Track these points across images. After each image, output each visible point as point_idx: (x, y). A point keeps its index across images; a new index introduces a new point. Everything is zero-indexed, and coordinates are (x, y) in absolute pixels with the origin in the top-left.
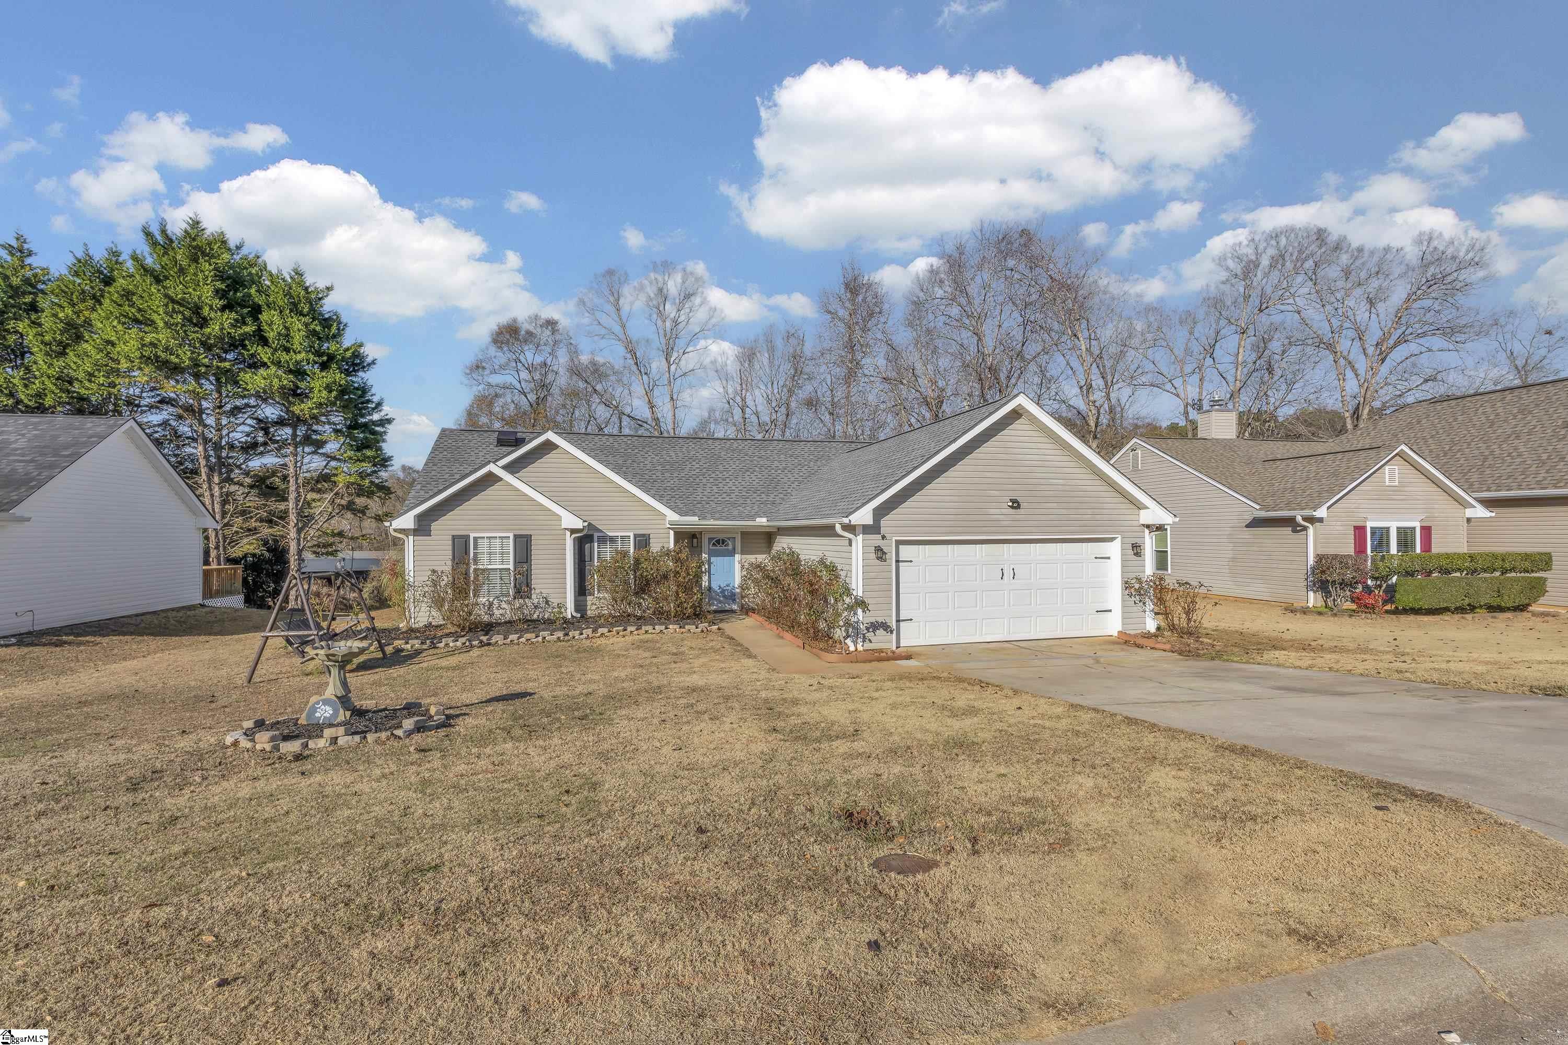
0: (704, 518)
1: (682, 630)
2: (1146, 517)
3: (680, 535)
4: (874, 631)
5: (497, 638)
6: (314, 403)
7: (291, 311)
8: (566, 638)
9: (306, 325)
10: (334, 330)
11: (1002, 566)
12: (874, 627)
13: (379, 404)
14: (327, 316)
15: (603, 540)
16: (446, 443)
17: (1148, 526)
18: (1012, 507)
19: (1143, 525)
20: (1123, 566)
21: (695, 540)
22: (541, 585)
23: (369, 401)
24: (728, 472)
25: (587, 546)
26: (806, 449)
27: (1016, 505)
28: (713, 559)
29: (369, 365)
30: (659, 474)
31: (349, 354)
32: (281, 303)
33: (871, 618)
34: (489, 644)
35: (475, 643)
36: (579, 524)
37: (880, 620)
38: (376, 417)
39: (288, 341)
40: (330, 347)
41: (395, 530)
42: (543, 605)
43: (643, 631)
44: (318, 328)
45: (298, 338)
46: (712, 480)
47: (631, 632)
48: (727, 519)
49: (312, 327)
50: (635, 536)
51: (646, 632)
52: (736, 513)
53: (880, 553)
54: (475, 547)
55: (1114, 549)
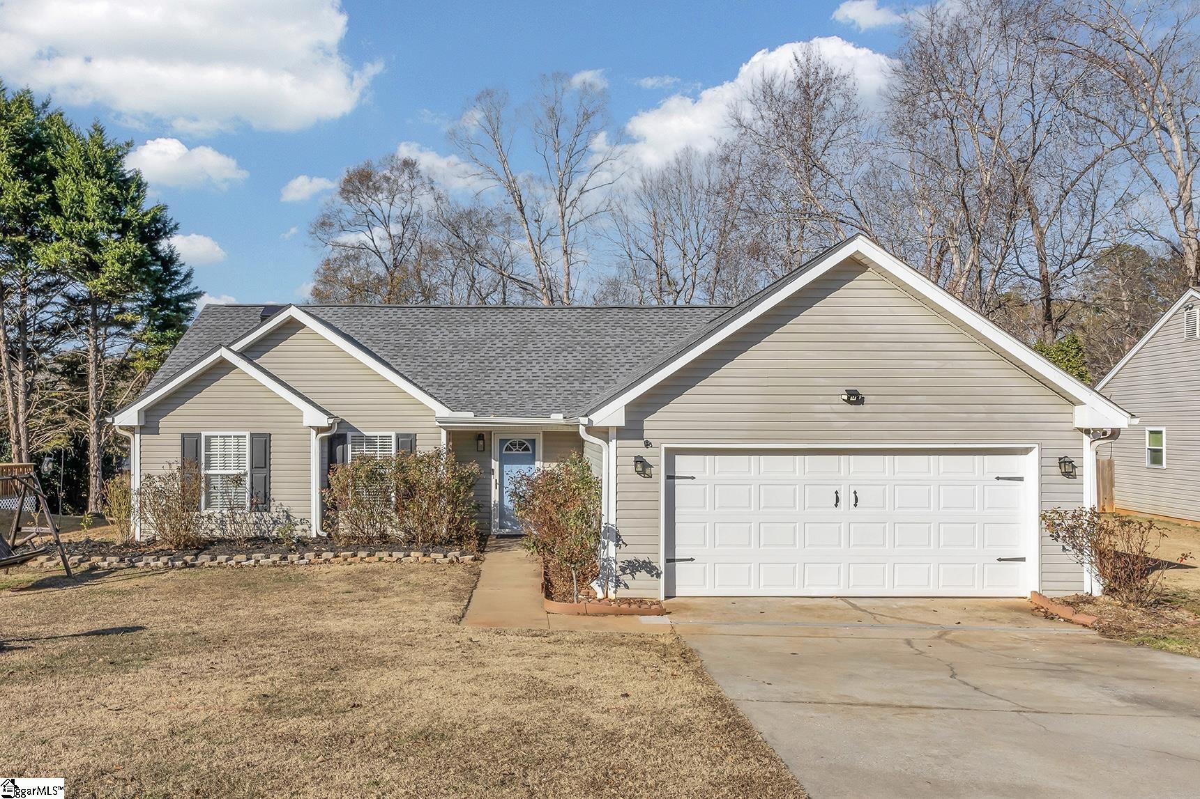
0: (483, 414)
1: (427, 559)
2: (1083, 417)
3: (454, 435)
4: (632, 573)
5: (204, 558)
6: (108, 278)
7: (87, 173)
8: (283, 562)
9: (102, 189)
10: (133, 192)
11: (837, 488)
12: (633, 567)
13: (188, 275)
14: (128, 176)
15: (360, 439)
16: (205, 323)
17: (1087, 432)
18: (848, 401)
19: (1080, 430)
20: (1041, 493)
21: (481, 443)
22: (281, 494)
23: (176, 273)
24: (537, 352)
25: (339, 448)
26: (656, 318)
27: (855, 398)
28: (506, 467)
29: (171, 230)
30: (446, 356)
31: (147, 219)
32: (76, 165)
33: (627, 555)
34: (193, 566)
35: (179, 563)
36: (324, 421)
37: (642, 558)
38: (184, 290)
39: (82, 208)
40: (127, 212)
41: (120, 427)
42: (283, 520)
43: (376, 558)
44: (115, 191)
45: (92, 205)
46: (513, 363)
47: (362, 559)
48: (514, 415)
49: (109, 190)
50: (398, 436)
51: (380, 559)
52: (529, 406)
53: (643, 467)
54: (208, 448)
55: (1028, 465)
